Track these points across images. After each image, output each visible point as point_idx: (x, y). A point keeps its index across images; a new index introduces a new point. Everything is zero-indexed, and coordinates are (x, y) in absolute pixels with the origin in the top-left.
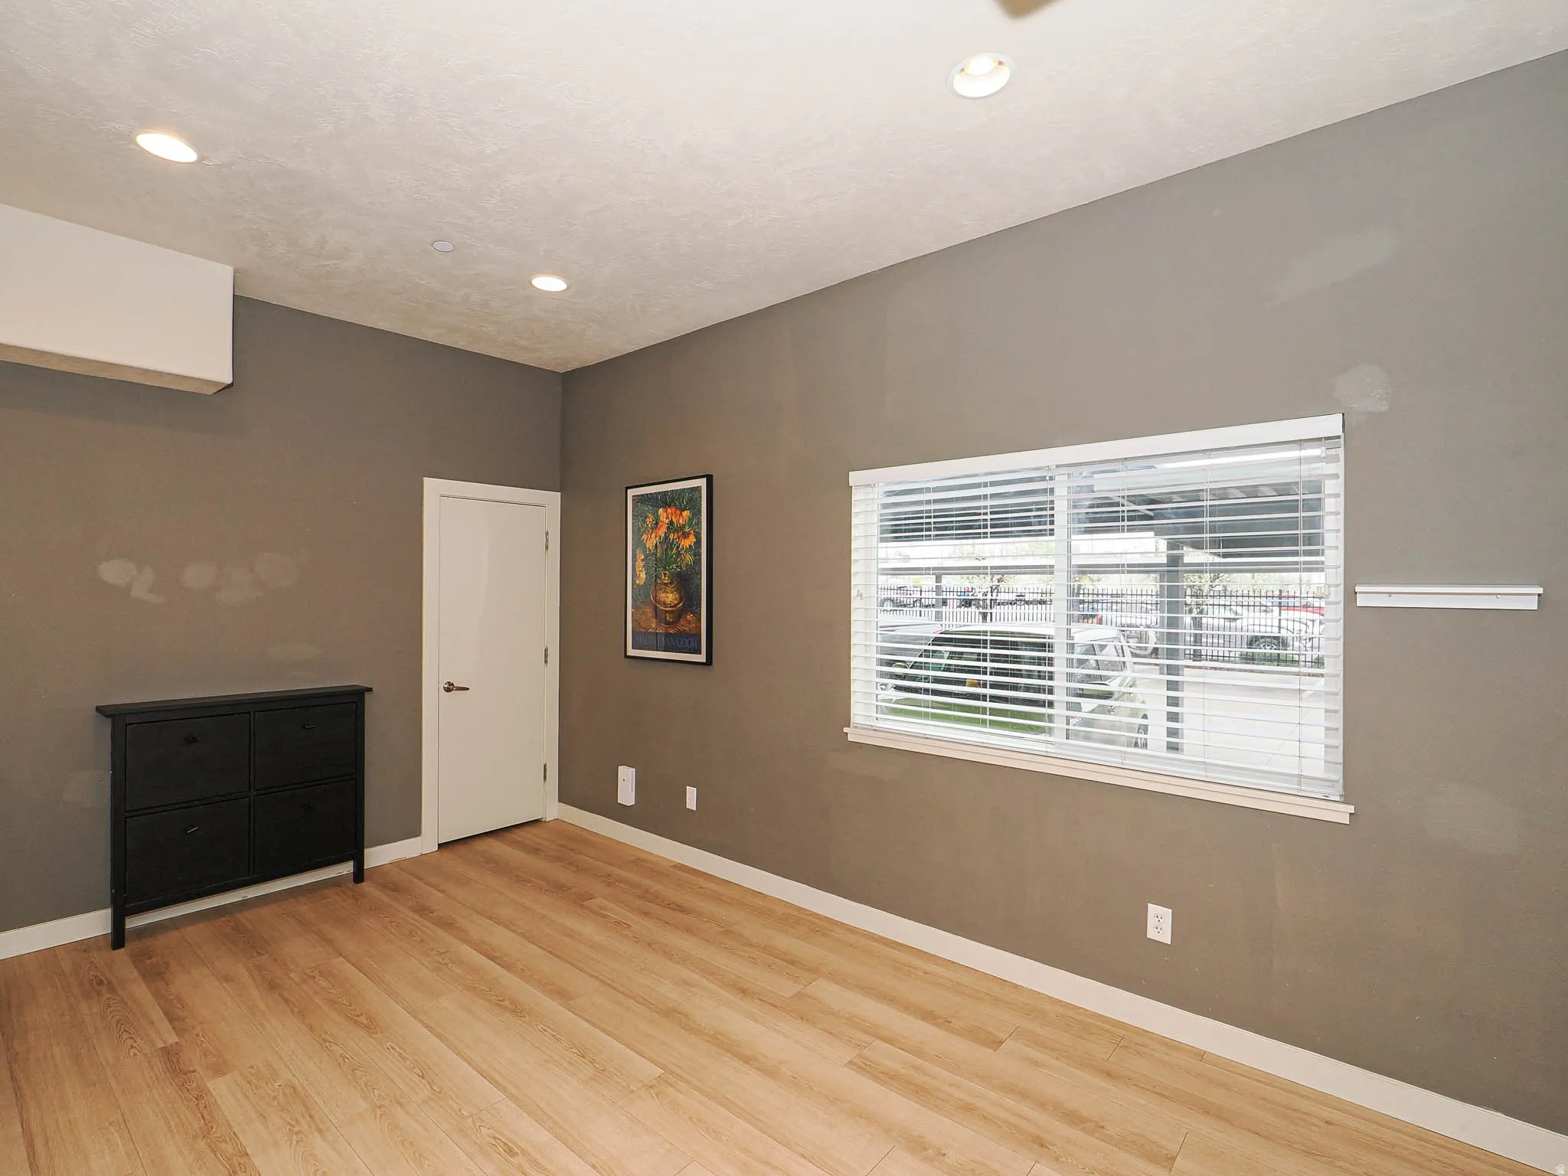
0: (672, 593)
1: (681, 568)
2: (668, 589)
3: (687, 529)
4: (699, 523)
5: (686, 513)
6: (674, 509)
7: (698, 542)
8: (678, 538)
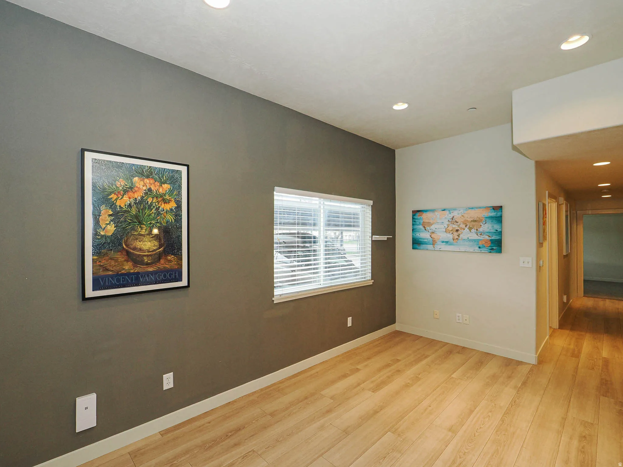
0: (150, 241)
1: (161, 224)
2: (145, 239)
3: (167, 197)
4: (179, 194)
5: (166, 186)
6: (152, 181)
7: (179, 207)
8: (158, 202)
